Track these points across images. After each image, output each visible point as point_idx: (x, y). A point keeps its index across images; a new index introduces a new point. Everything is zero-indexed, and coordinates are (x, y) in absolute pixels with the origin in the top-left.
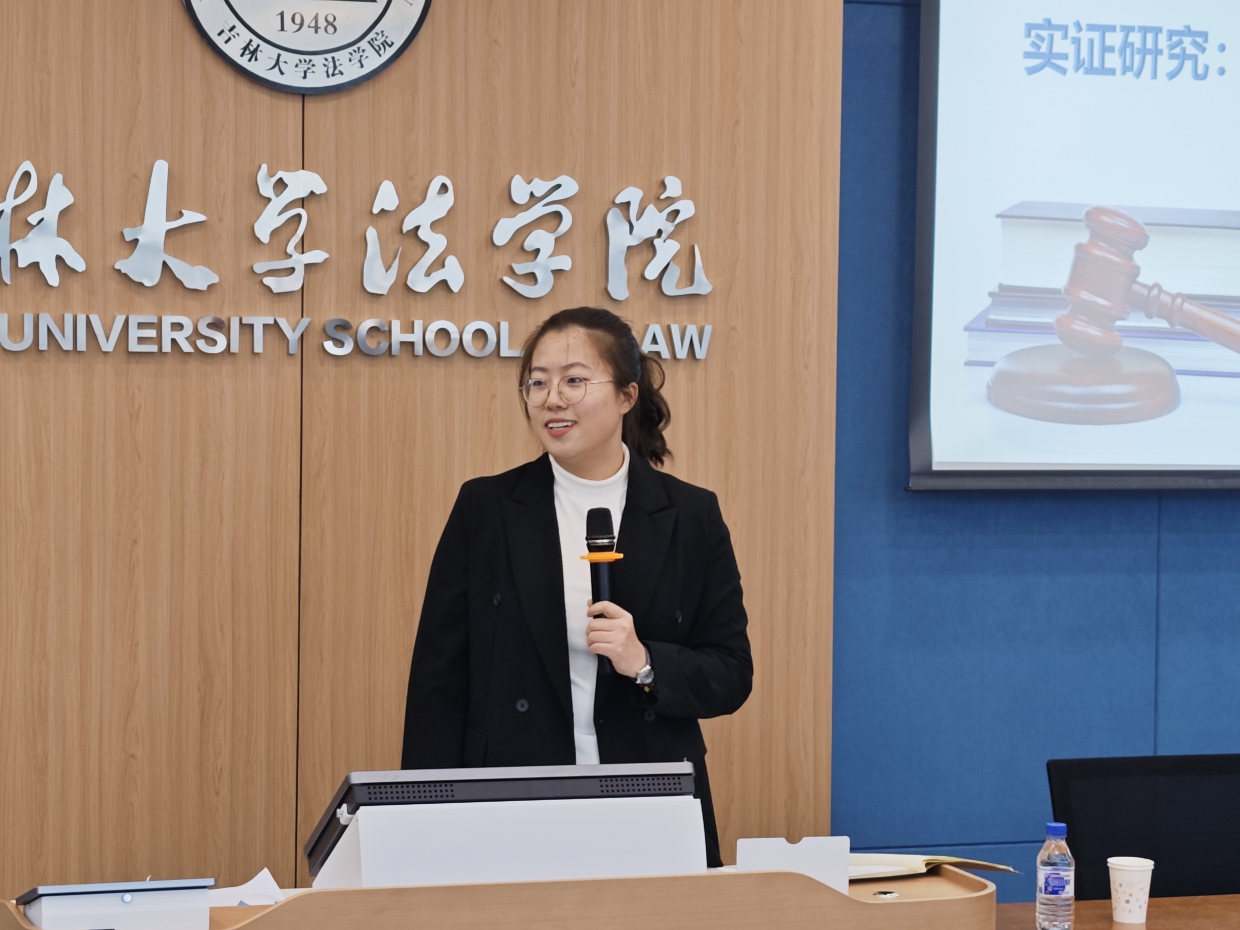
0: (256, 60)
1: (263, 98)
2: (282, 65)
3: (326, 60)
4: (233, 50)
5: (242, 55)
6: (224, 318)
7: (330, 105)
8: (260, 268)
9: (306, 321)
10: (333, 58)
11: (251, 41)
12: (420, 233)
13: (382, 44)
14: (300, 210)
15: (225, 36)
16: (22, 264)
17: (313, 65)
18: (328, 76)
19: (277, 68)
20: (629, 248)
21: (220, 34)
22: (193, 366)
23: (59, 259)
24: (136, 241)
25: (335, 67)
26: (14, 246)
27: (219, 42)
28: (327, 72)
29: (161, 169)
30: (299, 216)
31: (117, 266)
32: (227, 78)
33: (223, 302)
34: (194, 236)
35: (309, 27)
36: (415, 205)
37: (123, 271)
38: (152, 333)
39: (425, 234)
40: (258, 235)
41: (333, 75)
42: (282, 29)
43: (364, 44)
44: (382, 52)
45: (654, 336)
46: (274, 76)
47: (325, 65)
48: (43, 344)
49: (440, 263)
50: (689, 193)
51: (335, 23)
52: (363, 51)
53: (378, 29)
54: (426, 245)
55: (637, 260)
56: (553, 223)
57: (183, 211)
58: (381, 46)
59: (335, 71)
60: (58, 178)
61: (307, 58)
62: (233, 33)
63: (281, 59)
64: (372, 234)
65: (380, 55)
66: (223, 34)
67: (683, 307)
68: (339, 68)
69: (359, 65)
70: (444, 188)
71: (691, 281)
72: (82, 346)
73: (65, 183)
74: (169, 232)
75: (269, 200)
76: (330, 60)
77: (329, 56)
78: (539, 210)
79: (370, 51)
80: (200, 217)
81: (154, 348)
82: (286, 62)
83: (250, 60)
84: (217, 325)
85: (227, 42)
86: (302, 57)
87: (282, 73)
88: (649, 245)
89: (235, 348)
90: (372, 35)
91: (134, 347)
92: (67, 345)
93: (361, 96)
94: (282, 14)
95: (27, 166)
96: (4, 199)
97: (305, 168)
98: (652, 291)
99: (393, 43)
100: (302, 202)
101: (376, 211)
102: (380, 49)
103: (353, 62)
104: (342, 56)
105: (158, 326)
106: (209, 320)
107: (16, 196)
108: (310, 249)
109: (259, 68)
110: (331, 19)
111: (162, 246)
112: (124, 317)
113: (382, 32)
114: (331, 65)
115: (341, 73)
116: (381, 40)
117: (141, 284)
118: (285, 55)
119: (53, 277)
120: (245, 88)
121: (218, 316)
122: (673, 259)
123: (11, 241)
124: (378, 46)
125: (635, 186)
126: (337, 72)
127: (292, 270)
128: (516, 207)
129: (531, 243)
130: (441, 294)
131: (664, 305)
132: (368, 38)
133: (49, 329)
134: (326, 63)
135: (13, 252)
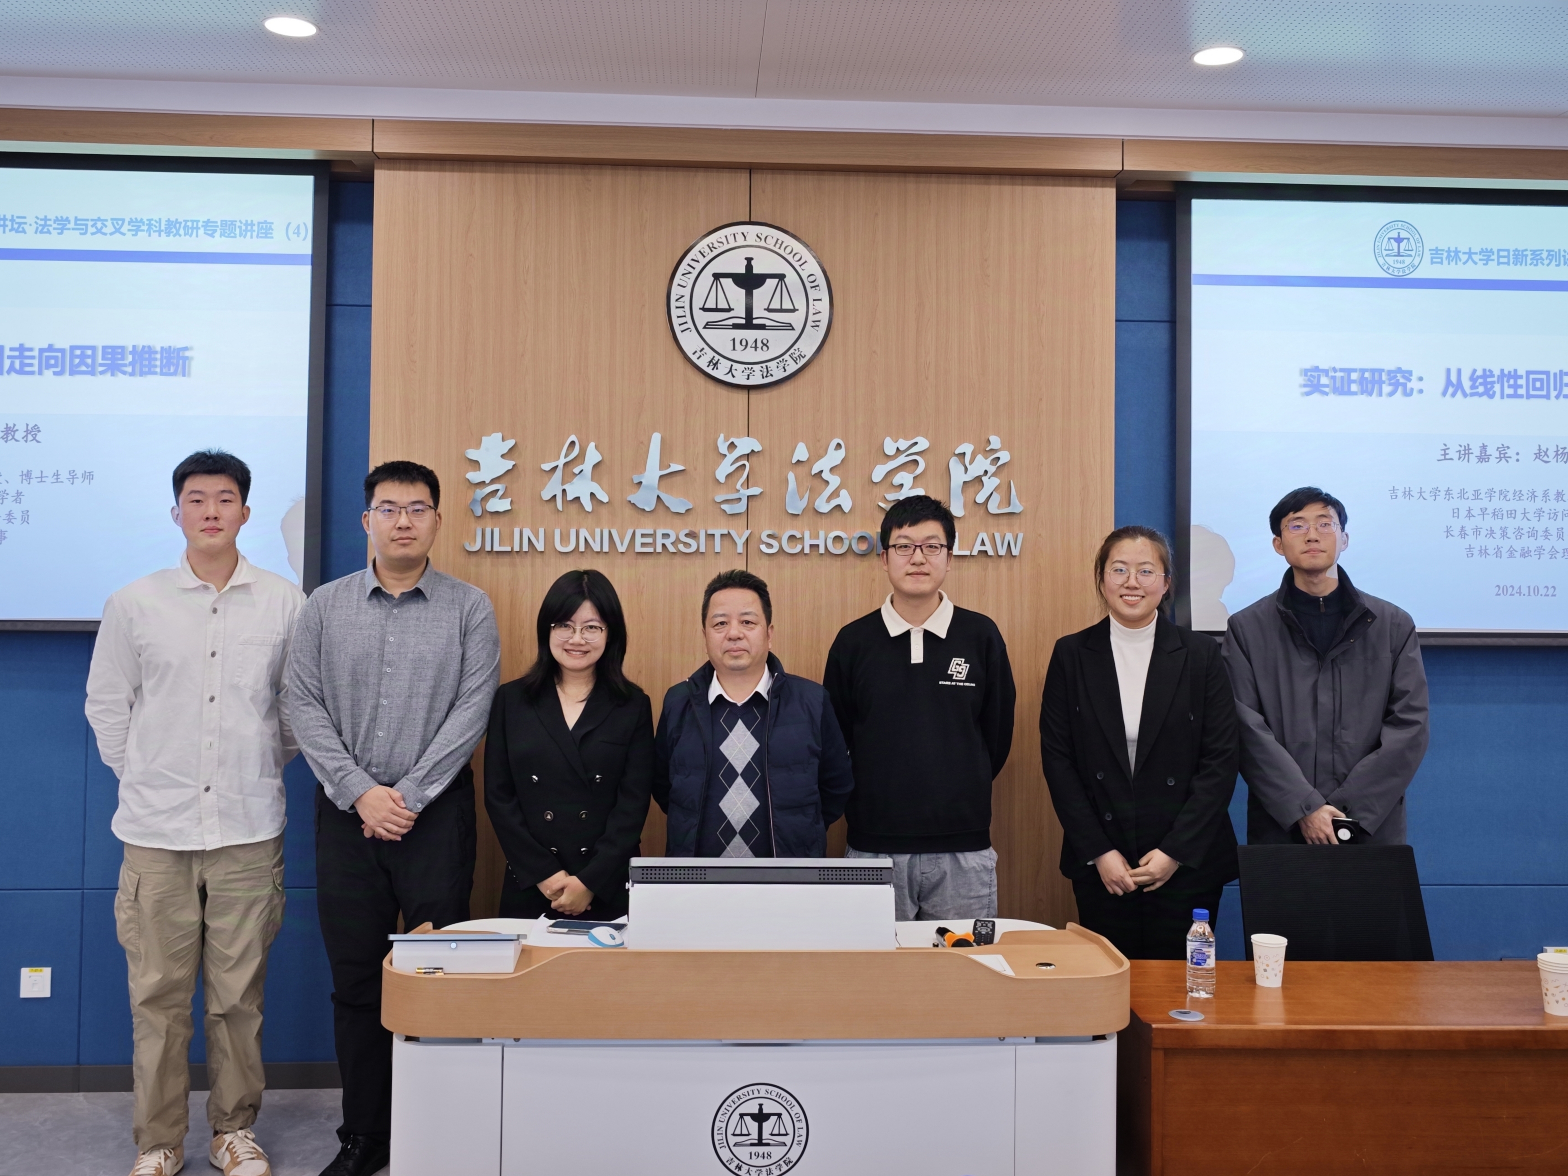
0: (717, 369)
1: (723, 392)
2: (733, 371)
3: (762, 367)
4: (703, 363)
5: (708, 366)
6: (696, 531)
7: (766, 395)
8: (719, 499)
9: (749, 532)
10: (767, 366)
11: (714, 357)
12: (824, 475)
13: (798, 356)
14: (746, 462)
15: (697, 355)
16: (570, 497)
17: (754, 371)
18: (763, 378)
19: (730, 373)
20: (965, 482)
21: (694, 354)
22: (677, 560)
23: (592, 494)
24: (640, 483)
25: (768, 372)
26: (564, 487)
27: (694, 358)
28: (763, 375)
29: (656, 438)
30: (744, 465)
31: (629, 499)
32: (701, 380)
33: (697, 521)
34: (678, 479)
35: (751, 347)
36: (820, 457)
37: (632, 502)
38: (650, 540)
39: (826, 475)
40: (718, 478)
41: (766, 377)
42: (734, 349)
43: (786, 357)
44: (798, 361)
45: (983, 540)
46: (728, 379)
47: (761, 371)
48: (582, 548)
49: (835, 494)
50: (1007, 445)
51: (768, 344)
52: (786, 361)
53: (795, 347)
54: (827, 482)
55: (971, 490)
56: (913, 467)
57: (671, 464)
58: (798, 358)
59: (768, 373)
60: (592, 445)
61: (750, 366)
62: (702, 352)
63: (733, 368)
64: (791, 477)
65: (797, 363)
66: (696, 354)
67: (1004, 521)
68: (770, 372)
69: (783, 370)
70: (839, 446)
71: (1009, 504)
72: (606, 549)
73: (597, 447)
74: (661, 477)
75: (725, 456)
76: (765, 367)
77: (764, 365)
78: (902, 459)
79: (790, 361)
80: (681, 468)
81: (651, 550)
82: (736, 370)
83: (713, 369)
84: (692, 535)
85: (698, 358)
86: (746, 366)
87: (733, 376)
88: (978, 480)
89: (702, 549)
90: (792, 351)
91: (639, 549)
92: (597, 548)
93: (786, 388)
94: (734, 340)
95: (573, 438)
96: (558, 458)
97: (750, 435)
98: (982, 511)
99: (805, 356)
100: (747, 456)
101: (794, 461)
102: (797, 359)
103: (779, 368)
104: (772, 365)
105: (653, 536)
106: (687, 531)
107: (566, 456)
108: (753, 486)
109: (719, 374)
110: (765, 342)
111: (657, 486)
112: (632, 531)
113: (798, 349)
114: (765, 370)
115: (772, 375)
116: (797, 353)
117: (644, 510)
118: (735, 366)
119: (588, 506)
120: (711, 386)
121: (693, 529)
122: (996, 489)
123: (563, 484)
124: (796, 358)
125: (969, 443)
126: (769, 375)
127: (740, 499)
128: (889, 458)
129: (897, 480)
130: (838, 514)
131: (991, 520)
132: (789, 353)
133: (586, 539)
134: (762, 369)
135: (564, 491)
